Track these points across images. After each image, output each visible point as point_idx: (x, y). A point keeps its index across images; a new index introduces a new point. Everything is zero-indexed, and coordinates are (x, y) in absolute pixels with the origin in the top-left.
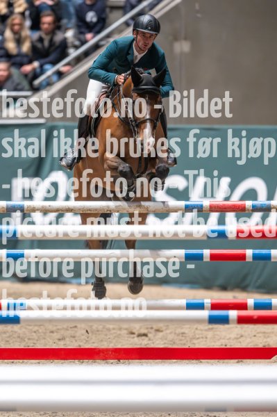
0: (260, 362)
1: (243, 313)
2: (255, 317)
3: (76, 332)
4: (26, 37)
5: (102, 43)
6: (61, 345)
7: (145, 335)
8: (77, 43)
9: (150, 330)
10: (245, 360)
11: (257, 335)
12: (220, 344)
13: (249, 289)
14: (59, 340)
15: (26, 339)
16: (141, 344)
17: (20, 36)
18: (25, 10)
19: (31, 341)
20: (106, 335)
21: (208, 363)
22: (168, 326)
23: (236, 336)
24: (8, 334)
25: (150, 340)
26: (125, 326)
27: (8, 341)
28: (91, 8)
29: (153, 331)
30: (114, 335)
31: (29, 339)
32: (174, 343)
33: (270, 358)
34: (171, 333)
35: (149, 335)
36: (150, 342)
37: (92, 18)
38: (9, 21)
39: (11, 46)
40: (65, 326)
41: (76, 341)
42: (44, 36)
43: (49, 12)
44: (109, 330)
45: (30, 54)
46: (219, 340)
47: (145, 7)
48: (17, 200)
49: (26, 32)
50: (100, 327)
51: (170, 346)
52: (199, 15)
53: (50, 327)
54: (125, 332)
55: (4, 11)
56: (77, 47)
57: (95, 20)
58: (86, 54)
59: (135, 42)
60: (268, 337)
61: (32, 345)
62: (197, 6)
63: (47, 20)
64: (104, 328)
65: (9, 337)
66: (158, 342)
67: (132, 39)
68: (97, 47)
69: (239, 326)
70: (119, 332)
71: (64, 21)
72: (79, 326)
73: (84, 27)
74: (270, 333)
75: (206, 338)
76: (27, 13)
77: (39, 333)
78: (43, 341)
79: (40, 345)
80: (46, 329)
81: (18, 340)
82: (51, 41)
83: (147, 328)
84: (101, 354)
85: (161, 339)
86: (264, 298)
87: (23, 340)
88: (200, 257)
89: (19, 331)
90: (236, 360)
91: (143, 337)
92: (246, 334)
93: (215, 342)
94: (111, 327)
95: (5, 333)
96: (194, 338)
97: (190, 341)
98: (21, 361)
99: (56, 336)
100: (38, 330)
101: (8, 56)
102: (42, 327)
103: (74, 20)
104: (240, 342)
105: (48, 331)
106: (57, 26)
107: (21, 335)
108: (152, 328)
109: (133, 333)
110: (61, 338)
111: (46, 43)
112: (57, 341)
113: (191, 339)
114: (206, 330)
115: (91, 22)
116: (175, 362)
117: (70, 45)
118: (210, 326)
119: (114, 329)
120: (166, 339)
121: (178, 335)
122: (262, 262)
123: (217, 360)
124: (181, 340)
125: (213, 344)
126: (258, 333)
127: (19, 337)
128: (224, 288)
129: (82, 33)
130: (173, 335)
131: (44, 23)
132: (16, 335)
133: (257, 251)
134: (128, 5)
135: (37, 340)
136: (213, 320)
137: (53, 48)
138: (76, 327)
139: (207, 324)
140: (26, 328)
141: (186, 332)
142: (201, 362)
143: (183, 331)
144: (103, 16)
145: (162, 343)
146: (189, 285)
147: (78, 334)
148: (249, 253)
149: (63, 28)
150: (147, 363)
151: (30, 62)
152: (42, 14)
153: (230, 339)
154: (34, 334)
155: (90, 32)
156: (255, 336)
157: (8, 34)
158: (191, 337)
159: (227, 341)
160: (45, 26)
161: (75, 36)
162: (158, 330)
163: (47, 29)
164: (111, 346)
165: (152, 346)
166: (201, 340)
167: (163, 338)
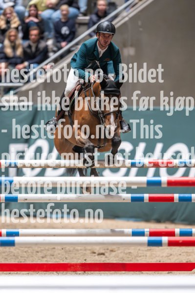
0: (184, 273)
1: (172, 238)
2: (181, 242)
3: (55, 252)
4: (19, 45)
5: (73, 49)
6: (44, 261)
7: (103, 254)
8: (55, 49)
9: (106, 251)
10: (173, 272)
11: (182, 254)
12: (156, 260)
13: (176, 221)
14: (43, 257)
15: (19, 257)
16: (100, 261)
17: (15, 44)
18: (19, 26)
19: (23, 259)
20: (76, 254)
21: (147, 274)
22: (119, 248)
23: (167, 255)
24: (6, 254)
25: (106, 257)
26: (89, 247)
27: (6, 258)
28: (65, 24)
29: (108, 251)
30: (82, 254)
31: (21, 257)
32: (123, 259)
33: (191, 270)
34: (121, 253)
35: (106, 254)
36: (106, 259)
37: (66, 31)
38: (7, 33)
39: (9, 51)
40: (47, 248)
41: (54, 258)
42: (32, 44)
43: (35, 27)
44: (77, 250)
45: (22, 56)
46: (155, 257)
49: (19, 41)
50: (71, 249)
51: (121, 262)
52: (141, 29)
53: (36, 249)
54: (89, 252)
55: (4, 26)
56: (55, 52)
57: (67, 32)
58: (62, 57)
59: (98, 41)
60: (190, 255)
61: (23, 261)
62: (140, 23)
63: (34, 32)
64: (74, 249)
65: (7, 255)
66: (112, 259)
67: (96, 40)
68: (69, 51)
69: (169, 248)
70: (84, 252)
71: (46, 34)
72: (56, 247)
73: (60, 38)
74: (191, 252)
75: (146, 256)
76: (20, 28)
77: (29, 253)
78: (31, 259)
79: (29, 261)
80: (33, 250)
81: (14, 257)
82: (37, 47)
83: (104, 249)
84: (72, 267)
85: (114, 257)
86: (186, 228)
87: (17, 257)
88: (142, 199)
89: (14, 251)
90: (167, 272)
91: (102, 256)
92: (174, 253)
93: (152, 259)
94: (79, 248)
95: (4, 252)
96: (137, 256)
97: (135, 258)
98: (16, 272)
99: (40, 255)
100: (28, 251)
101: (6, 58)
102: (30, 248)
103: (53, 33)
104: (170, 259)
105: (35, 252)
106: (41, 37)
107: (16, 255)
108: (108, 249)
109: (95, 253)
110: (44, 256)
111: (33, 49)
112: (41, 258)
113: (136, 257)
114: (146, 251)
115: (65, 34)
116: (124, 273)
117: (50, 50)
118: (149, 248)
119: (81, 250)
120: (118, 257)
121: (126, 254)
122: (185, 203)
123: (154, 272)
124: (128, 258)
125: (151, 260)
126: (183, 253)
127: (14, 255)
128: (158, 221)
129: (59, 42)
130: (122, 254)
131: (32, 35)
132: (12, 254)
133: (182, 195)
134: (91, 22)
135: (27, 258)
136: (151, 244)
137: (38, 52)
138: (54, 248)
139: (146, 246)
140: (19, 249)
141: (132, 252)
142: (142, 273)
143: (129, 251)
144: (73, 30)
145: (115, 259)
146: (134, 219)
147: (55, 254)
148: (176, 196)
149: (45, 39)
150: (104, 274)
151: (22, 62)
152: (30, 29)
153: (162, 257)
154: (25, 253)
155: (64, 41)
156: (180, 255)
157: (7, 42)
158: (135, 255)
159: (161, 258)
160: (33, 37)
161: (54, 44)
162: (112, 251)
163: (34, 39)
164: (79, 262)
165: (108, 262)
166: (142, 257)
167: (115, 256)
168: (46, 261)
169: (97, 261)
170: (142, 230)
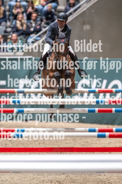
0: (118, 153)
1: (111, 133)
2: (116, 135)
10: (112, 152)
12: (102, 146)
15: (25, 144)
19: (27, 145)
21: (97, 153)
22: (81, 139)
23: (108, 143)
24: (17, 142)
27: (17, 145)
31: (26, 144)
32: (84, 146)
34: (82, 142)
36: (74, 145)
46: (101, 144)
47: (72, 12)
48: (21, 88)
52: (94, 15)
56: (45, 27)
60: (121, 143)
62: (93, 11)
65: (18, 143)
66: (77, 145)
69: (110, 139)
75: (97, 143)
77: (30, 141)
78: (31, 145)
81: (22, 144)
84: (55, 150)
87: (23, 144)
88: (94, 111)
92: (112, 142)
93: (100, 145)
96: (92, 143)
104: (110, 145)
113: (90, 144)
114: (97, 140)
116: (84, 153)
118: (98, 139)
121: (85, 142)
124: (86, 144)
125: (99, 146)
126: (117, 141)
127: (22, 143)
132: (21, 143)
133: (117, 109)
135: (29, 145)
136: (99, 136)
141: (89, 141)
143: (87, 141)
145: (79, 145)
148: (114, 109)
153: (106, 144)
154: (28, 142)
156: (116, 143)
166: (94, 144)
167: (79, 144)
168: (40, 146)
169: (68, 146)
170: (94, 129)
